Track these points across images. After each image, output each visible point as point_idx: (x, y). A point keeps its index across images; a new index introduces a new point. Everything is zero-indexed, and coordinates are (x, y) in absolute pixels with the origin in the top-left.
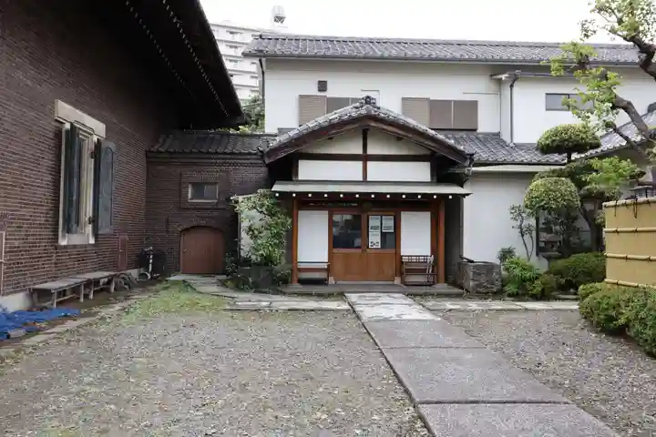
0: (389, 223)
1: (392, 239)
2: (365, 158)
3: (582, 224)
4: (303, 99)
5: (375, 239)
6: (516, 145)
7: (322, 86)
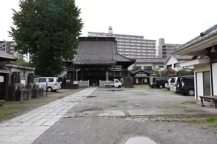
0: (143, 79)
1: (144, 81)
2: (141, 74)
4: (134, 67)
5: (142, 81)
7: (136, 65)
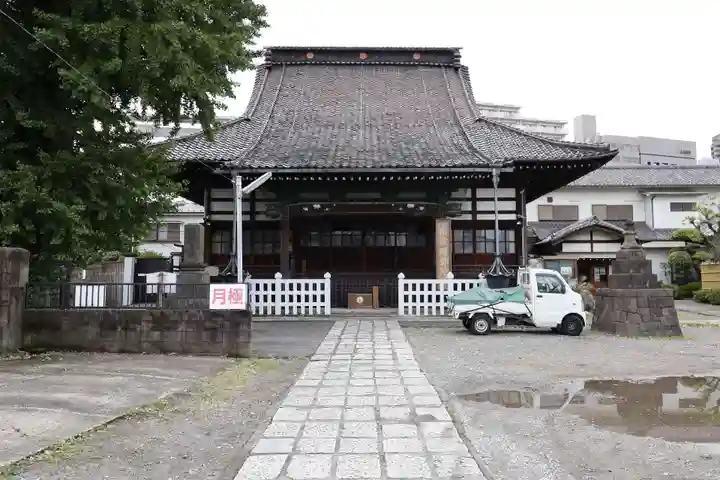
0: (603, 270)
2: (592, 242)
3: (693, 270)
4: (540, 206)
6: (657, 230)
